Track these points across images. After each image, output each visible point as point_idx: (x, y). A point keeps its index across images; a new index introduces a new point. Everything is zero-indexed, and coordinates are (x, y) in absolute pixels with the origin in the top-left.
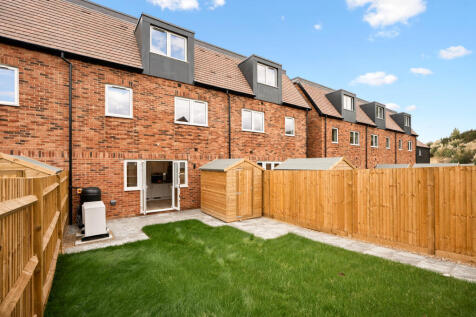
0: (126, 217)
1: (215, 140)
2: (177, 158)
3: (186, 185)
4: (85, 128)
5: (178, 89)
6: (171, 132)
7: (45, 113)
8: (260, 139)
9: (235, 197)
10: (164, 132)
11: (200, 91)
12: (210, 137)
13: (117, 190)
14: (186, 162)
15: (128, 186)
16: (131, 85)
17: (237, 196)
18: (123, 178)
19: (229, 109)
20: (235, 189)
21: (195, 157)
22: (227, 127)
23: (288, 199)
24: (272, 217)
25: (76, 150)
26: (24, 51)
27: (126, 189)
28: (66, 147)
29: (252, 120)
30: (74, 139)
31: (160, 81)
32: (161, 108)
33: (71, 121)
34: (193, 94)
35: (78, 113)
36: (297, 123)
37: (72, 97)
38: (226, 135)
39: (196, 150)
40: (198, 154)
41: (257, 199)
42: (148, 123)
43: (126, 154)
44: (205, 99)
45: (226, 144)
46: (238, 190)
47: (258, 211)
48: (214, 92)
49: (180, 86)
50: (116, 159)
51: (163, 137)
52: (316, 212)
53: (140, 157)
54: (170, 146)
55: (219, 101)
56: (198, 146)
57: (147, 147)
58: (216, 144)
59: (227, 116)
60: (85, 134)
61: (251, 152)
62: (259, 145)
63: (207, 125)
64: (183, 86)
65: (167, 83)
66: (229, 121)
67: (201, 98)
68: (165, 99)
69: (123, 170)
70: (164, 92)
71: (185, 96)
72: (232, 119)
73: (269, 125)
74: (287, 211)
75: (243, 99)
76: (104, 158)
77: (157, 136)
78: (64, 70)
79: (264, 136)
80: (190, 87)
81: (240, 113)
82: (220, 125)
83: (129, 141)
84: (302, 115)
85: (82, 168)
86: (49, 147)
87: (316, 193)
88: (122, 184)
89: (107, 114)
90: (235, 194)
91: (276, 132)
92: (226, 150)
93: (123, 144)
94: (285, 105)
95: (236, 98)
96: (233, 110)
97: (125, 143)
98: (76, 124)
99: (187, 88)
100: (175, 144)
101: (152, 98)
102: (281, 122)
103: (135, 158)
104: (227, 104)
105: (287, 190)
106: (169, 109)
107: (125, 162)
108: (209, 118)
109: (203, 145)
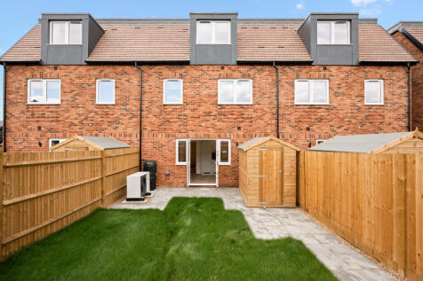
0: (177, 187)
1: (260, 118)
2: (220, 137)
3: (229, 163)
4: (151, 116)
5: (222, 72)
6: (214, 113)
7: (128, 107)
8: (322, 113)
9: (258, 180)
10: (208, 114)
11: (243, 69)
12: (255, 115)
13: (170, 164)
14: (229, 141)
15: (179, 161)
16: (181, 76)
17: (261, 179)
18: (175, 154)
19: (277, 82)
20: (257, 171)
21: (238, 136)
22: (275, 103)
23: (322, 190)
24: (307, 210)
25: (145, 132)
26: (118, 67)
27: (178, 163)
28: (139, 130)
29: (310, 91)
30: (143, 124)
31: (205, 68)
32: (205, 92)
33: (141, 110)
34: (236, 74)
35: (146, 104)
36: (389, 84)
37: (142, 93)
38: (275, 110)
39: (239, 128)
40: (241, 133)
41: (289, 185)
42: (194, 107)
43: (177, 134)
44: (249, 77)
45: (274, 121)
46: (261, 173)
47: (291, 200)
48: (259, 67)
49: (223, 68)
50: (170, 138)
51: (207, 118)
52: (352, 216)
53: (188, 137)
54: (214, 126)
55: (266, 76)
56: (242, 125)
57: (194, 128)
58: (262, 122)
59: (275, 90)
60: (151, 120)
61: (308, 129)
62: (320, 120)
63: (251, 103)
64: (226, 68)
65: (211, 68)
66: (277, 96)
67: (245, 76)
68: (210, 83)
69: (175, 148)
70: (208, 77)
71: (227, 77)
72: (282, 92)
73: (336, 94)
74: (321, 207)
75: (296, 68)
76: (162, 138)
77: (202, 118)
78: (138, 74)
79: (328, 108)
80: (233, 67)
81: (292, 85)
82: (265, 101)
83: (180, 123)
84: (400, 73)
85: (147, 146)
86: (130, 130)
87: (353, 188)
88: (174, 159)
89: (164, 103)
90: (258, 176)
91: (348, 102)
92: (274, 128)
93: (175, 126)
94: (364, 64)
95: (287, 69)
96: (283, 83)
97: (176, 125)
98: (144, 113)
99: (230, 69)
100: (218, 123)
101: (198, 84)
102: (357, 87)
103: (184, 138)
104: (275, 77)
105: (321, 178)
106: (212, 92)
107: (177, 141)
108: (254, 95)
109: (247, 123)
